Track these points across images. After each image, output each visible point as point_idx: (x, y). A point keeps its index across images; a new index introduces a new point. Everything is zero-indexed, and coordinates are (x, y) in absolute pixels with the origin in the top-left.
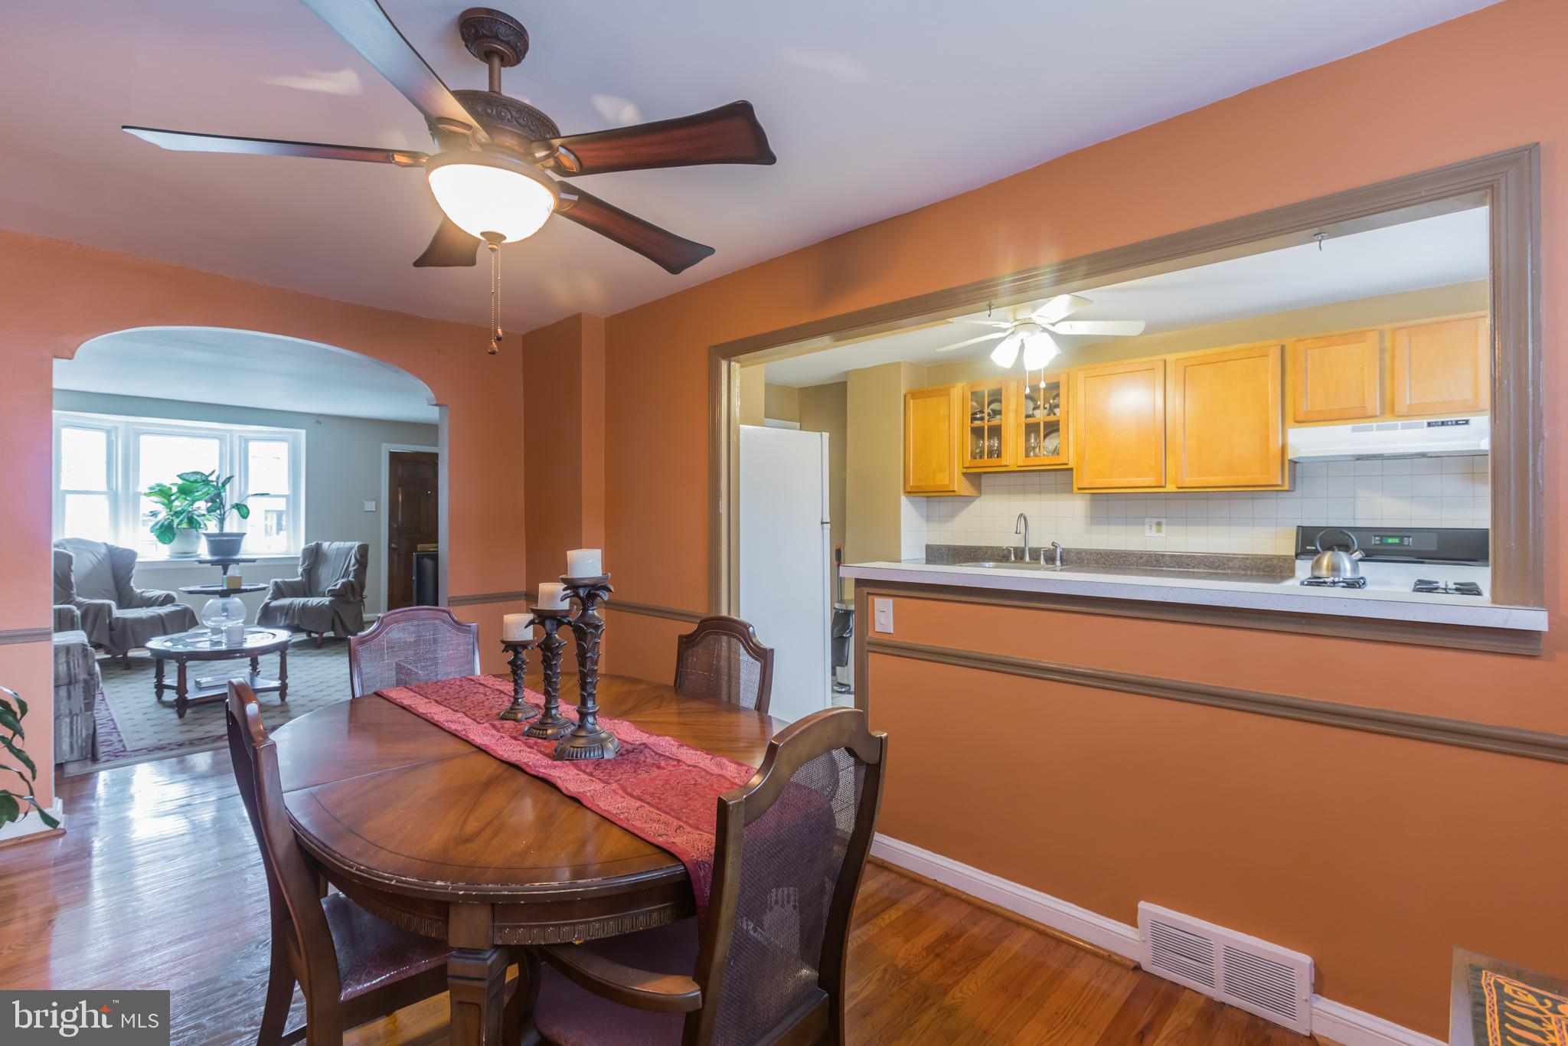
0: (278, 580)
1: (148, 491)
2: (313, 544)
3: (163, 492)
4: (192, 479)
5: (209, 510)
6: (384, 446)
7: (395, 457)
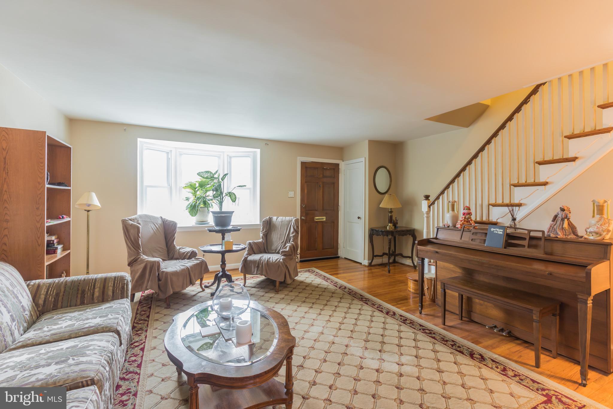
0: (251, 241)
1: (185, 185)
2: (268, 218)
3: (192, 186)
4: (206, 176)
5: (215, 197)
6: (298, 158)
7: (303, 164)
